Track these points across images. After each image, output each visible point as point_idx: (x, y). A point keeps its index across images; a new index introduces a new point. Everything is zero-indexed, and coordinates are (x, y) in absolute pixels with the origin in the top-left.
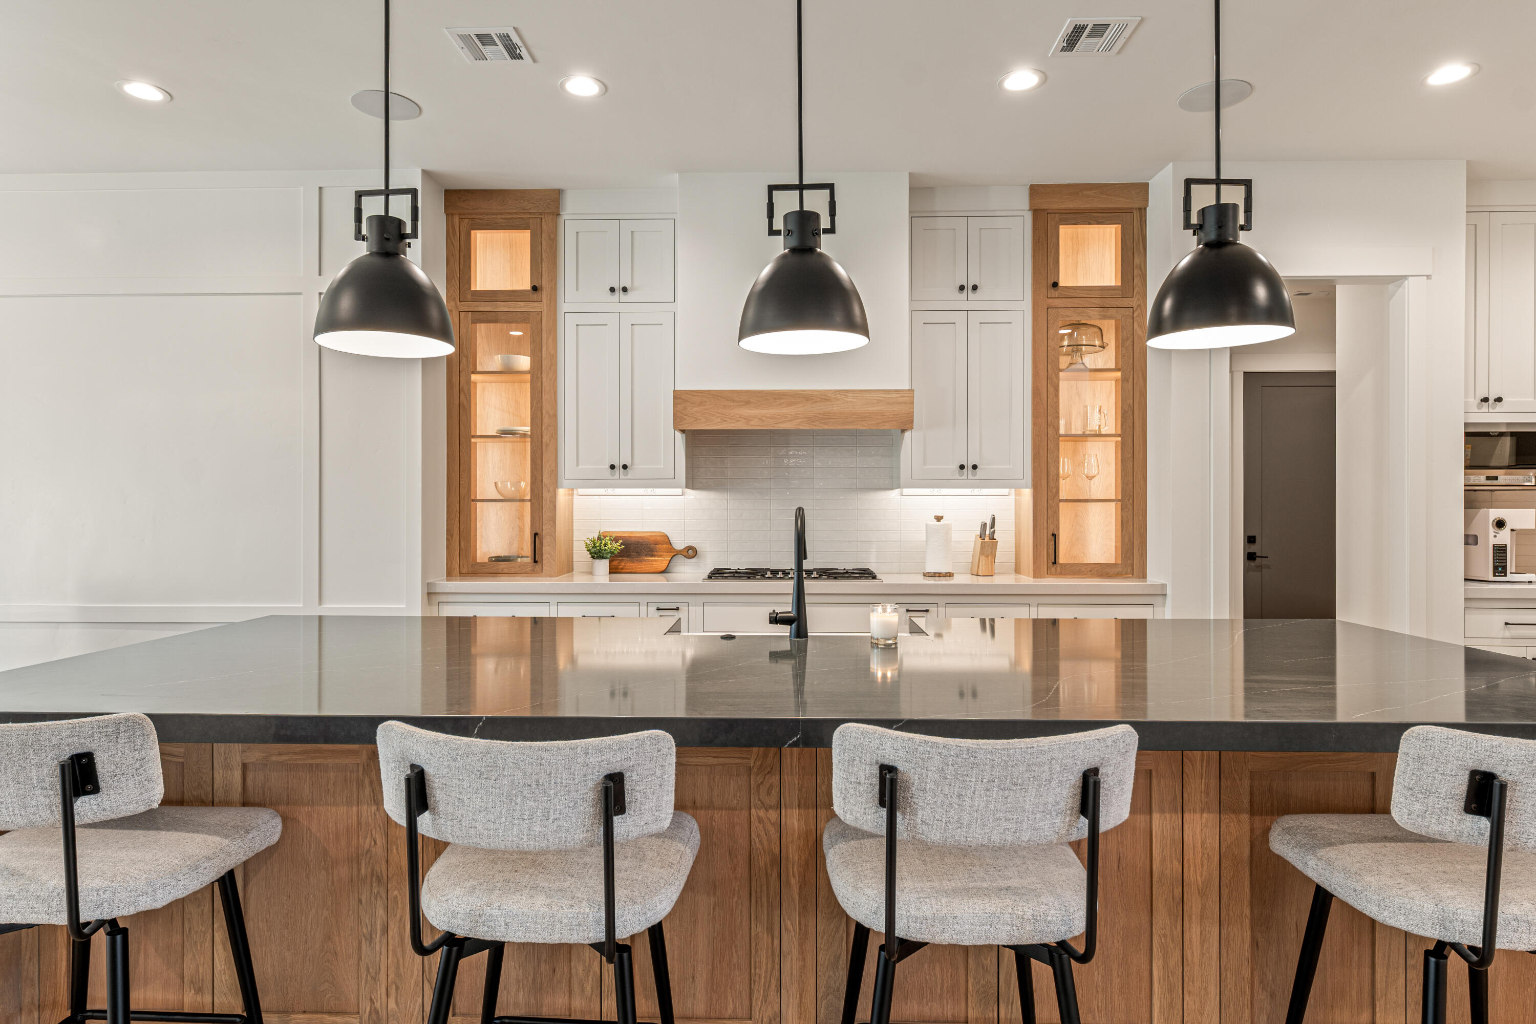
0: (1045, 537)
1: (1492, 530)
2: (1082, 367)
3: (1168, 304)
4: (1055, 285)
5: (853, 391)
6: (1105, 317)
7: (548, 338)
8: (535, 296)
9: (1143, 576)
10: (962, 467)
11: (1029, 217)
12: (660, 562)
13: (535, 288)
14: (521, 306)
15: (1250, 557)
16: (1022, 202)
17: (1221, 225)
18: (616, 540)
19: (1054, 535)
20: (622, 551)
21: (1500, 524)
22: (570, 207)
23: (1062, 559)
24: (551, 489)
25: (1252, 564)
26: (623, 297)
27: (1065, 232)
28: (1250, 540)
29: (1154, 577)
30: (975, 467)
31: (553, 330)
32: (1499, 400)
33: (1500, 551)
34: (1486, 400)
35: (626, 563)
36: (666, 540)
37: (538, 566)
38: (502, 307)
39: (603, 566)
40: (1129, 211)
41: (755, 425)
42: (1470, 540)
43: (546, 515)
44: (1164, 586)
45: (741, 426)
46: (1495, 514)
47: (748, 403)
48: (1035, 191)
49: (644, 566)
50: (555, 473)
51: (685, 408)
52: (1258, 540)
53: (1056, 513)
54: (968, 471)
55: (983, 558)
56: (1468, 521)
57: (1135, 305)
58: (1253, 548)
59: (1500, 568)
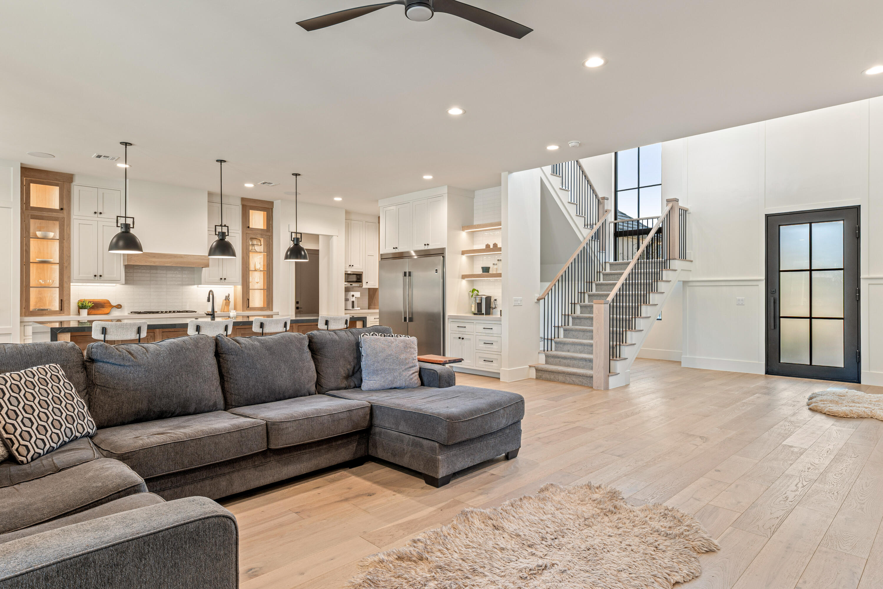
0: (246, 299)
1: (351, 297)
2: (254, 251)
3: (289, 253)
4: (249, 227)
5: (190, 255)
6: (262, 238)
7: (67, 228)
8: (61, 211)
9: (272, 310)
10: (221, 279)
11: (241, 206)
12: (106, 310)
13: (62, 209)
14: (54, 214)
15: (297, 308)
16: (239, 202)
17: (297, 241)
18: (90, 302)
19: (248, 299)
20: (93, 306)
21: (353, 296)
22: (77, 181)
23: (250, 306)
24: (68, 283)
25: (298, 310)
26: (99, 216)
27: (251, 212)
28: (297, 303)
29: (275, 310)
30: (225, 279)
31: (69, 225)
32: (353, 266)
33: (353, 302)
34: (350, 266)
35: (93, 311)
36: (108, 302)
37: (62, 312)
38: (45, 214)
39: (84, 312)
40: (269, 208)
41: (157, 264)
42: (347, 300)
43: (65, 293)
44: (278, 312)
45: (152, 264)
46: (352, 293)
47: (154, 257)
48: (243, 199)
49: (100, 312)
50: (69, 277)
51: (131, 258)
52: (299, 303)
53: (249, 293)
54: (223, 280)
55: (226, 307)
56: (346, 295)
57: (270, 235)
58: (298, 305)
59: (353, 307)
